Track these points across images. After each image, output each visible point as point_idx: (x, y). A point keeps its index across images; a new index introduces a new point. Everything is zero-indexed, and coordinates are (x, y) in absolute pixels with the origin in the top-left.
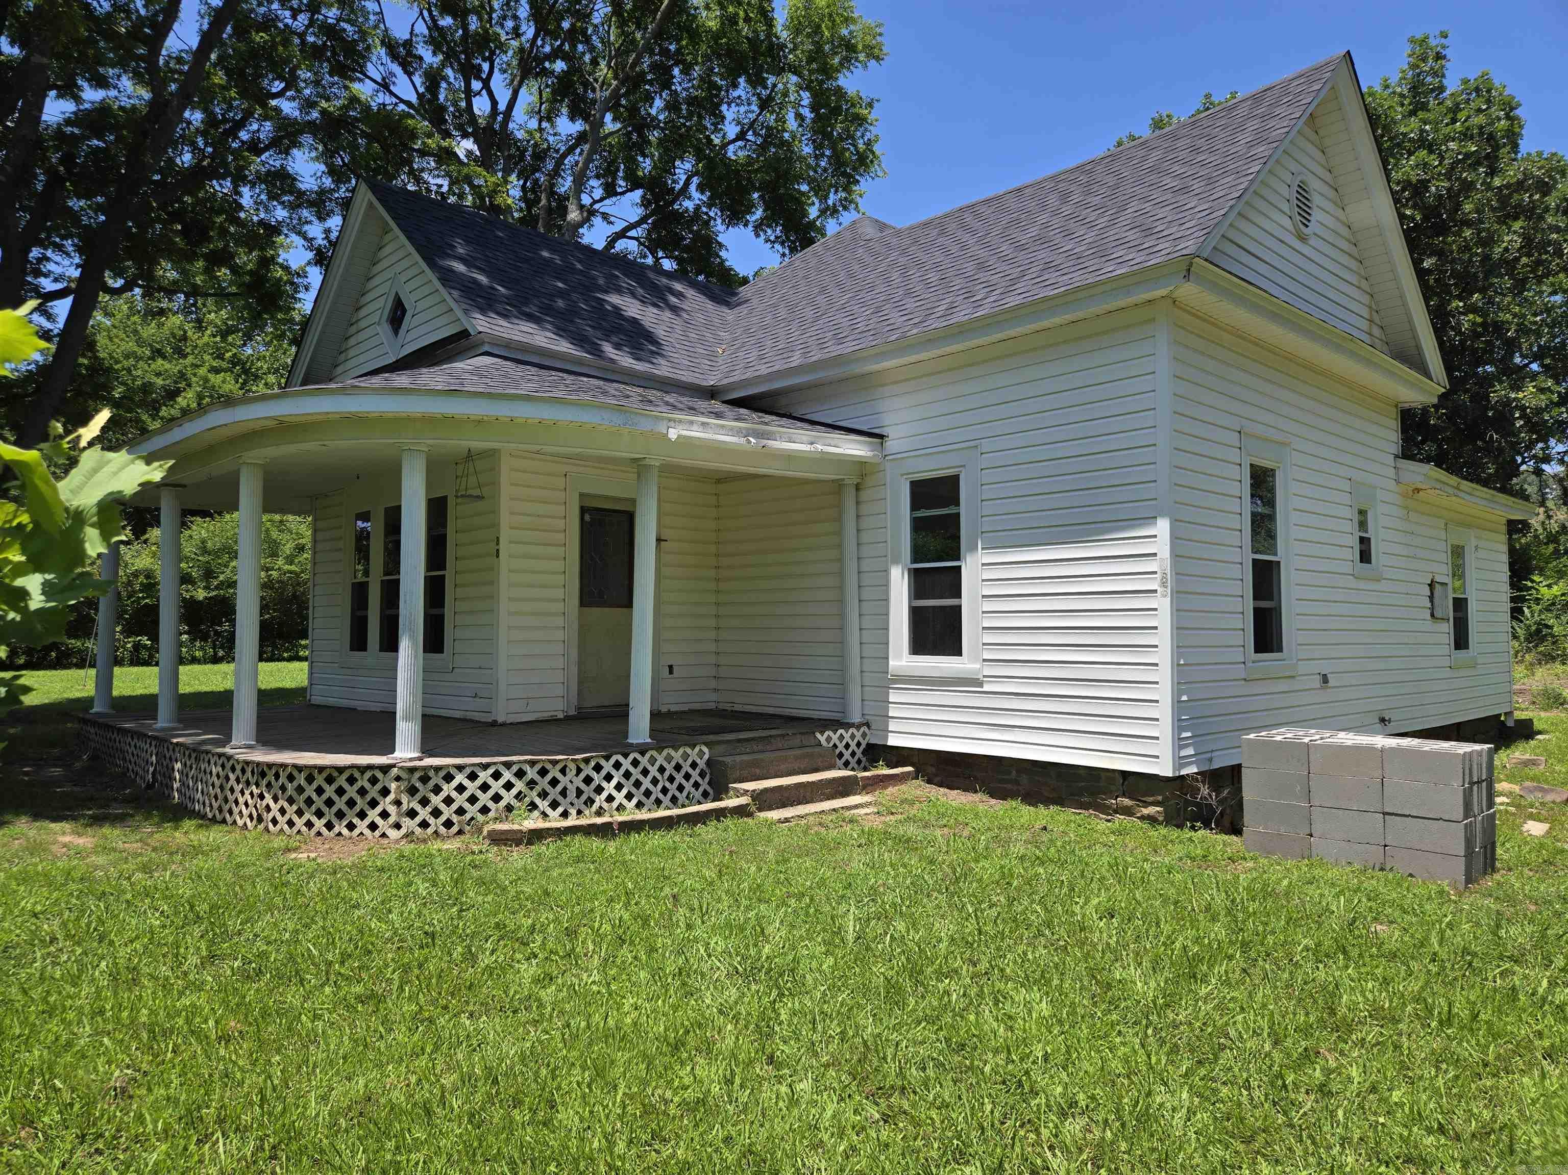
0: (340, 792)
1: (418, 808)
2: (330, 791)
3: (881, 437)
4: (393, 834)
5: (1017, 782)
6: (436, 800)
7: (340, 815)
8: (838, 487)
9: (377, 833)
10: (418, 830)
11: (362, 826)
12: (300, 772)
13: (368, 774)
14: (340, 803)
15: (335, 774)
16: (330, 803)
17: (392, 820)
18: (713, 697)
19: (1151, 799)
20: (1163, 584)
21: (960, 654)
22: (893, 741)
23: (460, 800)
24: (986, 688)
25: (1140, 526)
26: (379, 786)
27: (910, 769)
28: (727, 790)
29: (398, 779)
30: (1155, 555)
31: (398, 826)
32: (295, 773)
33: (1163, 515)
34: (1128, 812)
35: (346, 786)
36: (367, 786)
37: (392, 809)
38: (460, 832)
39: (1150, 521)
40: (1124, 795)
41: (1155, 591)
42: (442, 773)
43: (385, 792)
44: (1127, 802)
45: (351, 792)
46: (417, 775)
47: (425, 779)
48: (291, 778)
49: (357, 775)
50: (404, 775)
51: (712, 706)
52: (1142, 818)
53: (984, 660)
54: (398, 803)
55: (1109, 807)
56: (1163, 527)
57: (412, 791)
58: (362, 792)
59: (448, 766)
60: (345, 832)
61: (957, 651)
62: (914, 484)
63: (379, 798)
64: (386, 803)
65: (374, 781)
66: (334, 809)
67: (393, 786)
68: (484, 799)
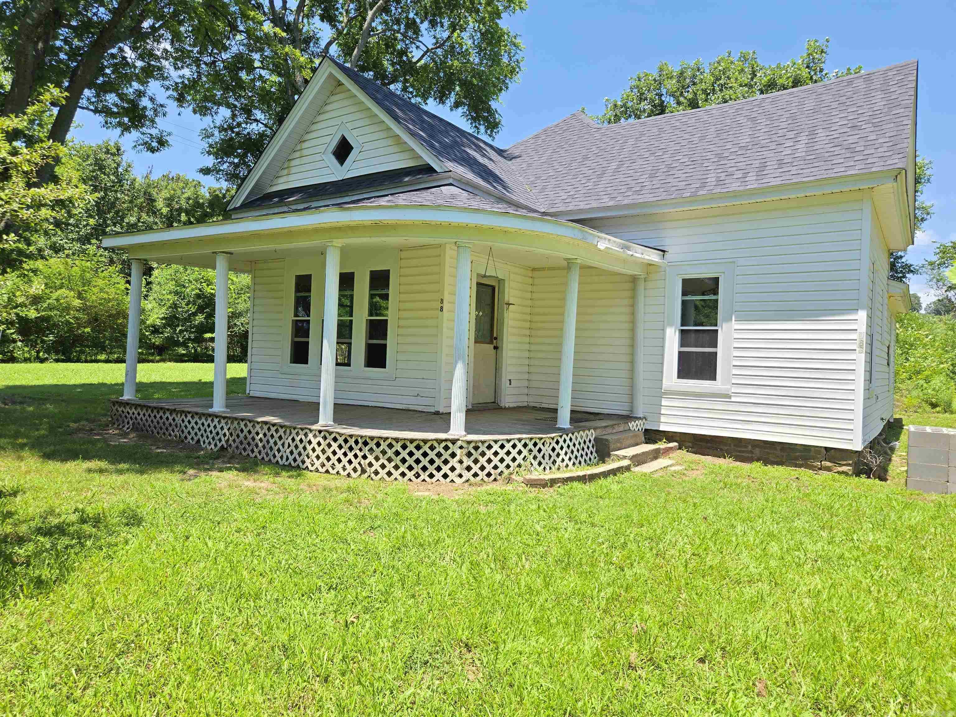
0: (425, 455)
1: (472, 465)
2: (418, 454)
3: (664, 251)
4: (458, 480)
5: (751, 452)
6: (483, 461)
7: (424, 469)
8: (634, 279)
9: (448, 480)
10: (472, 479)
11: (438, 475)
12: (397, 442)
13: (443, 444)
14: (425, 462)
15: (422, 444)
16: (418, 461)
17: (457, 472)
18: (525, 398)
19: (845, 462)
20: (861, 347)
21: (715, 379)
22: (663, 428)
23: (496, 461)
24: (733, 399)
25: (847, 314)
26: (450, 452)
27: (675, 444)
28: (609, 456)
29: (461, 447)
30: (856, 330)
31: (460, 476)
32: (394, 443)
33: (863, 308)
34: (829, 469)
35: (429, 451)
36: (442, 451)
37: (457, 466)
38: (495, 480)
39: (855, 311)
40: (825, 460)
41: (855, 350)
42: (486, 445)
43: (453, 455)
44: (828, 464)
45: (432, 455)
46: (473, 445)
47: (476, 448)
48: (390, 446)
49: (436, 444)
50: (465, 445)
51: (525, 404)
52: (838, 472)
53: (733, 384)
54: (461, 462)
55: (816, 467)
56: (862, 315)
57: (469, 455)
58: (439, 455)
59: (489, 440)
60: (427, 479)
61: (713, 377)
62: (684, 281)
63: (449, 459)
64: (454, 462)
65: (446, 448)
66: (421, 465)
67: (458, 452)
68: (508, 460)
